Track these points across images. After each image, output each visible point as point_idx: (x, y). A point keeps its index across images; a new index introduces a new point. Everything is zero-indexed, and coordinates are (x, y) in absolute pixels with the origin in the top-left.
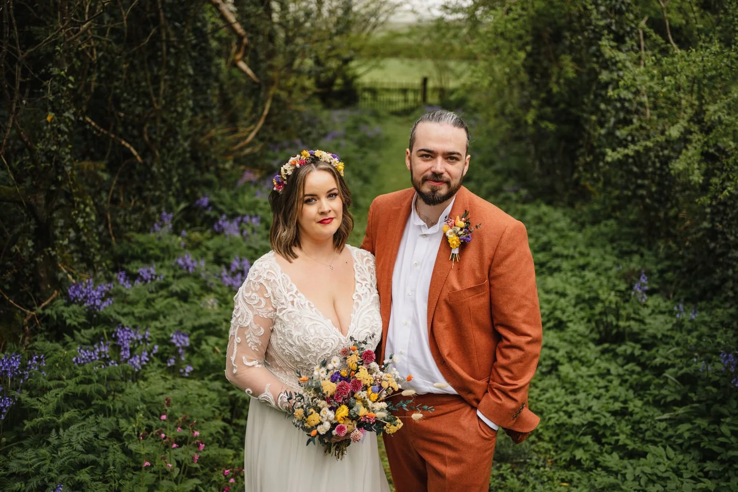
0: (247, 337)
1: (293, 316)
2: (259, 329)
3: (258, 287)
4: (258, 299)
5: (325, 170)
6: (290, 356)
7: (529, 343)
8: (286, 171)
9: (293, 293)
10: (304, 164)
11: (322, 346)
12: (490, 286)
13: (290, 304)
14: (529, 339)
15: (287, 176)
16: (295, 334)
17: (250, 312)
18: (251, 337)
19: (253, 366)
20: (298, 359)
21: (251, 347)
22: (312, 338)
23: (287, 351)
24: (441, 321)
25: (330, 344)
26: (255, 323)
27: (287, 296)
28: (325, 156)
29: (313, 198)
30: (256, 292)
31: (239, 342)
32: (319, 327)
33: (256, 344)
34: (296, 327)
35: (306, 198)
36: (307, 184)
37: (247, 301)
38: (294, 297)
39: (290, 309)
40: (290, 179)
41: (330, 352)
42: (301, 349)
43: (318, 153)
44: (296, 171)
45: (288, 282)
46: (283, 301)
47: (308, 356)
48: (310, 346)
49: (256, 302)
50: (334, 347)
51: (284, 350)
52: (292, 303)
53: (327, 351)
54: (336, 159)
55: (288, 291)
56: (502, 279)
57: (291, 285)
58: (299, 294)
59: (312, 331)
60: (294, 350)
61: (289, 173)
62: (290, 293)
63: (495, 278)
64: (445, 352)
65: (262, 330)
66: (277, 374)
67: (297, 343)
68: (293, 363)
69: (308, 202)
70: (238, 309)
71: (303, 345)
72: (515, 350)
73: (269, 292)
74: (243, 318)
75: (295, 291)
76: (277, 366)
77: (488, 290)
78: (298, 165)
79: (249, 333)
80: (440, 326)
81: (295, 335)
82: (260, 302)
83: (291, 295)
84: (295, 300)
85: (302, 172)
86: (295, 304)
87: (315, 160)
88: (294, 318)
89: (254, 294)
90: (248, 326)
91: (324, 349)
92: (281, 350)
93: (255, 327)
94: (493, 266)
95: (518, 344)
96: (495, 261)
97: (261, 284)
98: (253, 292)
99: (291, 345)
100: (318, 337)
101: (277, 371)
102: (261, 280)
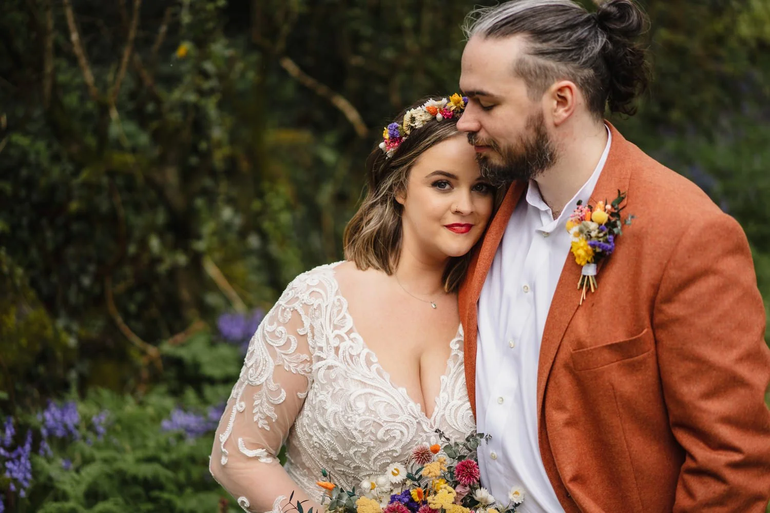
0: (256, 403)
1: (333, 376)
2: (278, 392)
3: (290, 316)
4: (285, 337)
6: (320, 449)
7: (735, 466)
8: (412, 120)
9: (342, 332)
10: (450, 116)
11: (380, 434)
12: (656, 342)
13: (333, 352)
14: (737, 457)
16: (331, 407)
17: (271, 360)
18: (261, 404)
19: (256, 458)
20: (334, 456)
21: (257, 423)
22: (358, 419)
23: (315, 439)
24: (561, 407)
25: (398, 434)
26: (275, 382)
27: (331, 336)
29: (447, 181)
30: (284, 324)
31: (241, 409)
32: (377, 399)
33: (268, 418)
34: (333, 395)
37: (268, 339)
38: (342, 339)
39: (331, 360)
41: (398, 448)
42: (338, 436)
45: (339, 311)
46: (323, 344)
47: (351, 452)
48: (355, 433)
49: (282, 342)
50: (407, 439)
51: (311, 436)
52: (337, 349)
53: (391, 446)
55: (336, 327)
56: (677, 329)
57: (344, 318)
58: (352, 335)
59: (361, 405)
60: (326, 438)
61: (419, 125)
62: (337, 332)
63: (664, 325)
64: (568, 472)
65: (283, 395)
66: (305, 480)
67: (333, 425)
68: (327, 462)
70: (253, 353)
71: (341, 429)
72: (707, 479)
73: (307, 324)
74: (257, 368)
75: (347, 329)
76: (303, 465)
77: (653, 349)
78: (440, 115)
79: (260, 398)
80: (557, 418)
81: (329, 411)
82: (288, 343)
83: (337, 336)
84: (342, 346)
86: (341, 352)
88: (335, 380)
89: (281, 328)
90: (261, 385)
91: (384, 442)
92: (307, 437)
93: (273, 386)
94: (658, 301)
95: (712, 466)
96: (662, 292)
97: (295, 311)
98: (279, 324)
99: (323, 429)
100: (372, 417)
101: (305, 475)
102: (297, 306)
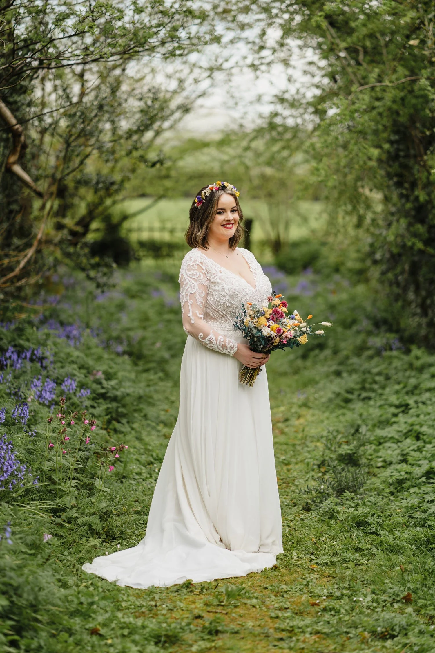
0: (196, 298)
2: (202, 292)
3: (197, 267)
4: (198, 274)
5: (230, 194)
6: (224, 304)
8: (205, 193)
10: (218, 189)
15: (206, 197)
16: (226, 287)
17: (195, 283)
20: (229, 305)
25: (248, 292)
26: (200, 289)
27: (216, 268)
28: (229, 186)
29: (222, 211)
31: (191, 303)
35: (219, 211)
36: (220, 202)
37: (192, 276)
39: (220, 274)
40: (208, 199)
41: (248, 298)
42: (232, 297)
43: (226, 184)
44: (212, 193)
46: (214, 272)
49: (197, 276)
52: (220, 271)
54: (235, 189)
59: (237, 284)
60: (226, 299)
61: (208, 195)
65: (204, 293)
67: (229, 293)
69: (219, 213)
73: (204, 269)
74: (191, 287)
78: (214, 190)
79: (197, 296)
85: (217, 194)
87: (224, 188)
89: (195, 272)
93: (200, 291)
97: (198, 265)
98: (194, 270)
99: (224, 296)
100: (241, 287)
102: (197, 263)
